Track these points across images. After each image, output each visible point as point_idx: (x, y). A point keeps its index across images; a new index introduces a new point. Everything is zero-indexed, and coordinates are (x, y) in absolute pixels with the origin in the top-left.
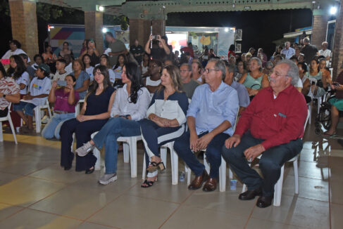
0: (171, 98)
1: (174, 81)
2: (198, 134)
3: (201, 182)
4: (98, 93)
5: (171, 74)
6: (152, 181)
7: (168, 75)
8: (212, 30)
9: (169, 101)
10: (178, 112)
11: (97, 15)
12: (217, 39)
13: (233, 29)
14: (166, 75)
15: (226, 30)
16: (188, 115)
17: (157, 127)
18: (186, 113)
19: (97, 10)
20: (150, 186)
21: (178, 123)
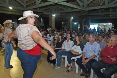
0: (78, 45)
1: (79, 40)
2: (85, 58)
3: (85, 74)
4: (59, 42)
5: (79, 37)
6: (70, 70)
7: (78, 38)
8: (105, 24)
9: (78, 46)
10: (80, 50)
11: (71, 20)
12: (106, 26)
13: (112, 24)
14: (77, 38)
15: (109, 24)
16: (83, 51)
17: (72, 54)
18: (82, 51)
19: (71, 18)
20: (69, 72)
21: (79, 54)
